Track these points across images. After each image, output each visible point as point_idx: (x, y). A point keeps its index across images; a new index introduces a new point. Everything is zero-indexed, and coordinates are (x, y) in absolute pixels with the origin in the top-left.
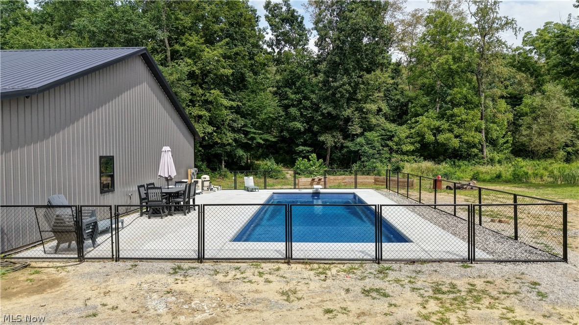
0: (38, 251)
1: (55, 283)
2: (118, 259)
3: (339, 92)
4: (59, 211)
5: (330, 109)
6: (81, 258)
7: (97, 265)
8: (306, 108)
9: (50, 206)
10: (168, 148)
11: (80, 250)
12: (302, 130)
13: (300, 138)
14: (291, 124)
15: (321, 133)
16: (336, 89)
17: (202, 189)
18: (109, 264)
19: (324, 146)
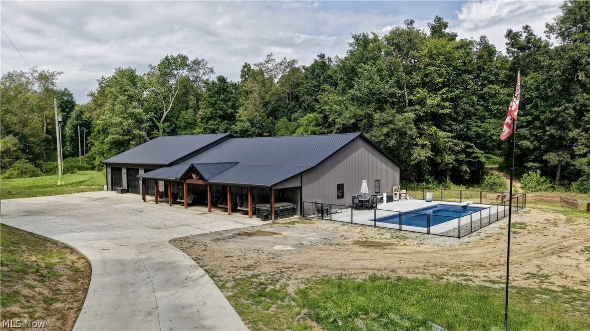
0: (313, 216)
1: (314, 223)
2: (331, 220)
3: (561, 116)
4: (318, 205)
5: (553, 131)
6: (323, 219)
7: (326, 221)
8: (536, 128)
9: (316, 203)
10: (365, 181)
11: (322, 216)
12: (531, 148)
13: (532, 155)
14: (521, 142)
15: (546, 151)
16: (559, 113)
17: (400, 198)
18: (329, 221)
19: (548, 164)
